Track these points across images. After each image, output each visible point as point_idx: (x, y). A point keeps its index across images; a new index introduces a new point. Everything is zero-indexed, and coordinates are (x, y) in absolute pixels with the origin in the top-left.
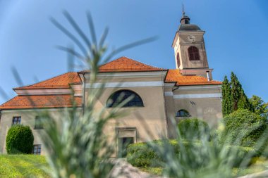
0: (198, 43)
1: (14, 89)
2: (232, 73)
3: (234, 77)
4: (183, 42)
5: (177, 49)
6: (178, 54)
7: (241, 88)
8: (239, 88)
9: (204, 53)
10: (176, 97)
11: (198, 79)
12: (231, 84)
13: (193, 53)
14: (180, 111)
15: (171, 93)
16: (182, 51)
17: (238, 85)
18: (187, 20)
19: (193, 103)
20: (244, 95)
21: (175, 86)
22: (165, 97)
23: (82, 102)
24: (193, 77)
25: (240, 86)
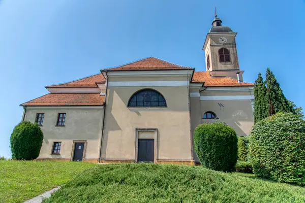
0: (230, 44)
1: (46, 87)
2: (268, 70)
3: (270, 75)
4: (214, 43)
5: (208, 51)
6: (208, 56)
7: (278, 87)
8: (275, 88)
9: (236, 55)
10: (203, 98)
11: (228, 81)
12: (265, 82)
13: (224, 55)
14: (207, 113)
15: (198, 94)
16: (212, 53)
17: (275, 83)
18: (219, 23)
19: (221, 105)
20: (283, 95)
21: (203, 87)
22: (190, 98)
23: (104, 101)
24: (222, 79)
25: (278, 85)
